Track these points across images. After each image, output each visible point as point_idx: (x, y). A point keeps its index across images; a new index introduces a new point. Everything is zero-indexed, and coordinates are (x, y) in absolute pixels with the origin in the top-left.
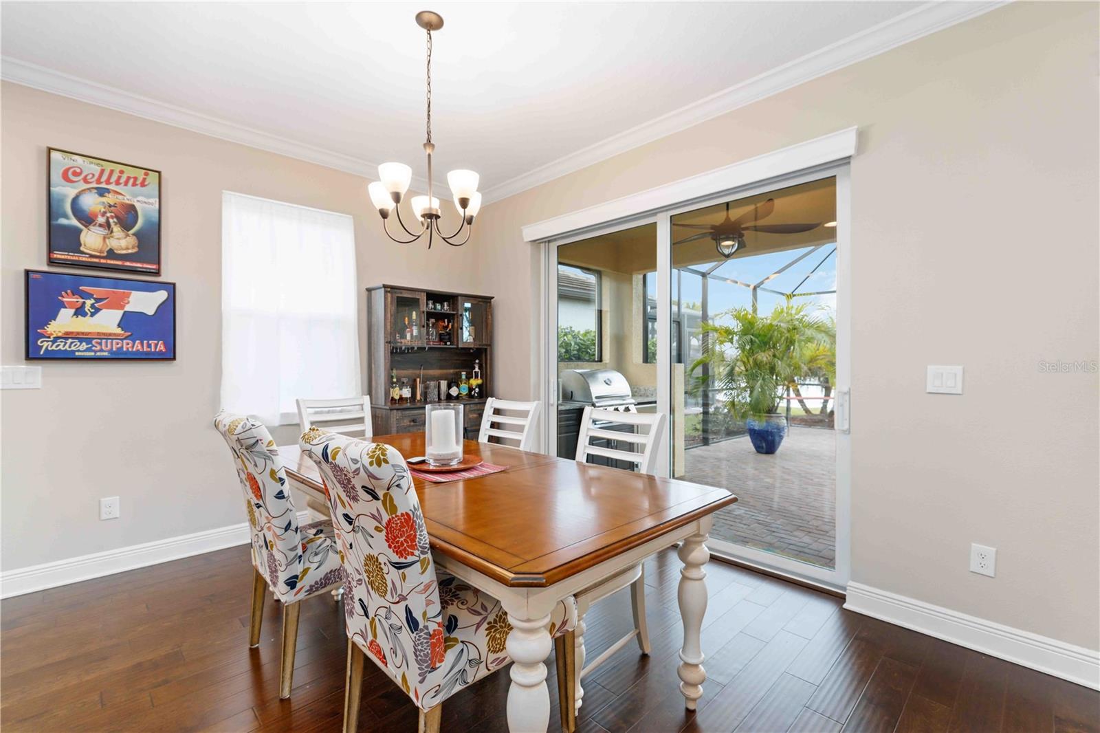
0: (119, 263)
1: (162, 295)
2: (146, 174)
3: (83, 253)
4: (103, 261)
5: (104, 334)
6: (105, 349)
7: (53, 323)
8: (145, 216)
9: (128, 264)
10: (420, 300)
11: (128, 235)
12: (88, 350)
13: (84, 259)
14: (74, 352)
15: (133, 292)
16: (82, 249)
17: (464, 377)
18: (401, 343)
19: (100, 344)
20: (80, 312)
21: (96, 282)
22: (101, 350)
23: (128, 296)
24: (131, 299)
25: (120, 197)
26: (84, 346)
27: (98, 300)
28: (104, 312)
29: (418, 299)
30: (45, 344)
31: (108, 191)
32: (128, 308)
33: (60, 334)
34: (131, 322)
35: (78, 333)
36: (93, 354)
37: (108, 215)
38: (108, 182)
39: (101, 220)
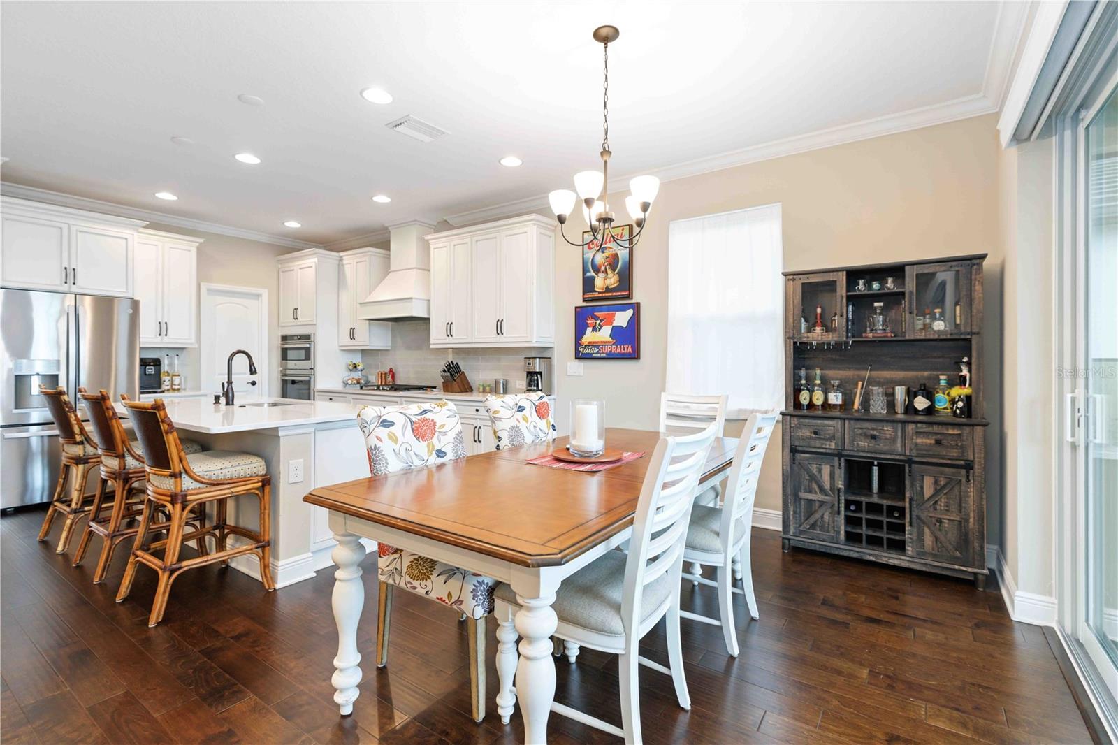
0: (610, 294)
1: (630, 312)
2: (623, 230)
3: (596, 291)
4: (604, 295)
5: (604, 342)
6: (604, 351)
7: (585, 337)
8: (622, 259)
9: (614, 294)
10: (838, 283)
11: (614, 275)
12: (598, 353)
13: (596, 295)
14: (592, 354)
15: (617, 313)
16: (596, 289)
17: (943, 383)
18: (808, 337)
19: (602, 348)
20: (594, 329)
21: (600, 308)
22: (603, 353)
23: (614, 315)
24: (616, 318)
25: (611, 250)
26: (596, 350)
27: (601, 320)
28: (604, 327)
29: (835, 281)
30: (582, 349)
31: (605, 248)
32: (614, 325)
33: (587, 344)
34: (617, 332)
35: (594, 342)
36: (599, 355)
37: (606, 264)
38: (606, 243)
39: (603, 268)
